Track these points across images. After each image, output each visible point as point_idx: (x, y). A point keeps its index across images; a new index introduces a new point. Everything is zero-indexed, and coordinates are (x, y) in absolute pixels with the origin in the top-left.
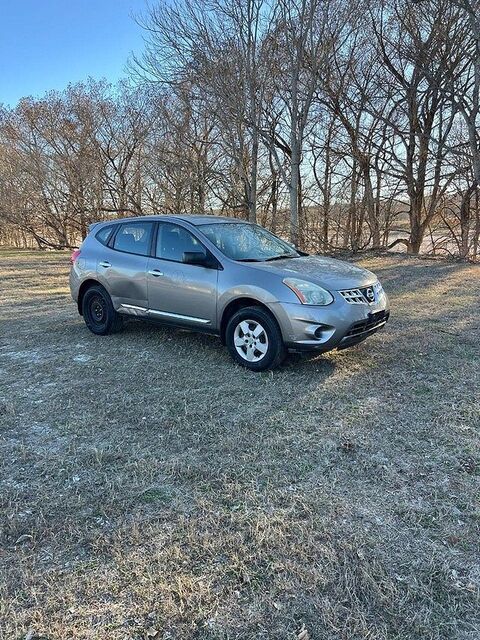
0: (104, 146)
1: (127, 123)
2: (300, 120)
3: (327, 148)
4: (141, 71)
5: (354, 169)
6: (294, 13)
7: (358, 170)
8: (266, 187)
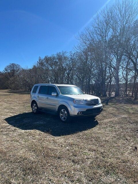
0: (64, 67)
1: (71, 62)
2: (119, 61)
3: (127, 68)
4: (76, 50)
5: (135, 74)
6: (118, 34)
7: (136, 74)
8: (108, 78)
